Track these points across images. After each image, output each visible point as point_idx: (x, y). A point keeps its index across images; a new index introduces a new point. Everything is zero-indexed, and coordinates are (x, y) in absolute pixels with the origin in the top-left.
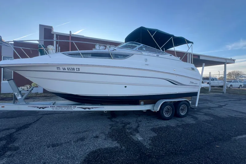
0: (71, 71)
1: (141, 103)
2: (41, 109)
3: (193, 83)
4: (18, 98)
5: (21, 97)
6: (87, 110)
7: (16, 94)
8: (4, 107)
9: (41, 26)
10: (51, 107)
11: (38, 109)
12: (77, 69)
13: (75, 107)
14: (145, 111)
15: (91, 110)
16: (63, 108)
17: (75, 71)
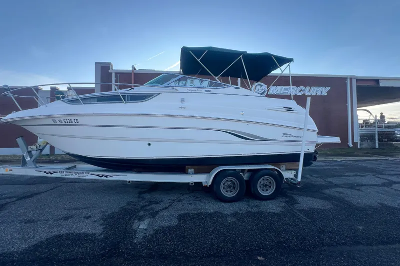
0: (69, 123)
1: (189, 170)
2: (49, 175)
3: (290, 135)
4: (27, 160)
5: (30, 159)
6: (104, 178)
7: (25, 154)
8: (12, 170)
9: (97, 64)
10: (59, 172)
11: (45, 175)
12: (76, 121)
13: (89, 173)
14: (192, 183)
15: (110, 178)
16: (74, 175)
17: (74, 123)
